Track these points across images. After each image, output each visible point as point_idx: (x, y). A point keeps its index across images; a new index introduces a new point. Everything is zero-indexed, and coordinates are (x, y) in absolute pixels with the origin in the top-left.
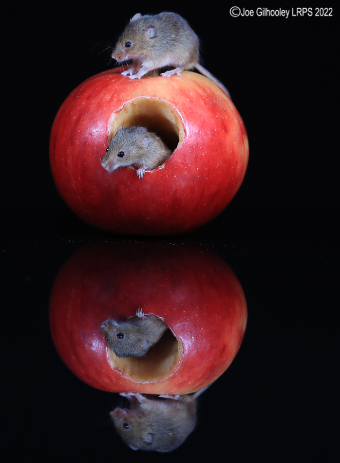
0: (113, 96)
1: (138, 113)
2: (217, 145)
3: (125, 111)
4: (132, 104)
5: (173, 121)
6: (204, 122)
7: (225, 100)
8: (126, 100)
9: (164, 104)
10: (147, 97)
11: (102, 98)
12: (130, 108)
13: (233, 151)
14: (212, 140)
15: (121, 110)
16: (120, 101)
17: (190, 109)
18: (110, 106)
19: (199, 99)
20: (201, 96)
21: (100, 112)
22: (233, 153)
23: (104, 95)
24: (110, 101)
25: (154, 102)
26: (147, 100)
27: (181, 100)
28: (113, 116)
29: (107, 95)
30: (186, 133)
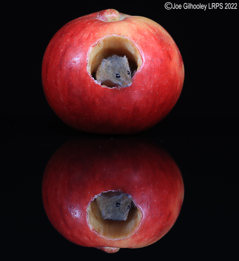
0: (90, 35)
1: (107, 47)
2: (164, 69)
3: (98, 45)
4: (104, 40)
5: (133, 52)
6: (155, 52)
7: (168, 37)
8: (100, 37)
9: (126, 40)
10: (115, 35)
11: (82, 37)
12: (102, 43)
13: (175, 73)
14: (161, 65)
15: (96, 44)
16: (95, 38)
17: (146, 43)
18: (88, 42)
19: (151, 36)
20: (152, 34)
21: (81, 46)
22: (175, 75)
23: (83, 34)
24: (88, 38)
25: (119, 39)
26: (114, 38)
27: (139, 37)
28: (91, 49)
29: (85, 34)
30: (143, 61)
